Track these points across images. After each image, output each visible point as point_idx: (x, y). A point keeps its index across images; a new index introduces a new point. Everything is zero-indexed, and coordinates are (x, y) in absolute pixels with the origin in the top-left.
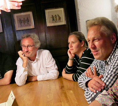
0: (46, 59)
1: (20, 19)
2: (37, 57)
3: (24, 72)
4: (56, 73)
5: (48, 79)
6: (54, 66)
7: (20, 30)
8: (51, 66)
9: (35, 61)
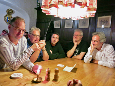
0: (108, 51)
1: (101, 20)
2: (101, 49)
3: (90, 55)
4: (112, 64)
5: (106, 66)
6: (112, 58)
7: (99, 28)
8: (110, 57)
9: (100, 51)
